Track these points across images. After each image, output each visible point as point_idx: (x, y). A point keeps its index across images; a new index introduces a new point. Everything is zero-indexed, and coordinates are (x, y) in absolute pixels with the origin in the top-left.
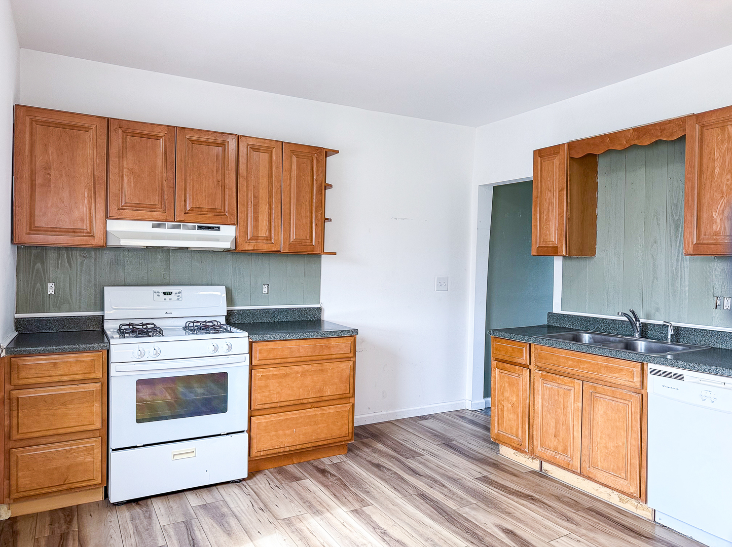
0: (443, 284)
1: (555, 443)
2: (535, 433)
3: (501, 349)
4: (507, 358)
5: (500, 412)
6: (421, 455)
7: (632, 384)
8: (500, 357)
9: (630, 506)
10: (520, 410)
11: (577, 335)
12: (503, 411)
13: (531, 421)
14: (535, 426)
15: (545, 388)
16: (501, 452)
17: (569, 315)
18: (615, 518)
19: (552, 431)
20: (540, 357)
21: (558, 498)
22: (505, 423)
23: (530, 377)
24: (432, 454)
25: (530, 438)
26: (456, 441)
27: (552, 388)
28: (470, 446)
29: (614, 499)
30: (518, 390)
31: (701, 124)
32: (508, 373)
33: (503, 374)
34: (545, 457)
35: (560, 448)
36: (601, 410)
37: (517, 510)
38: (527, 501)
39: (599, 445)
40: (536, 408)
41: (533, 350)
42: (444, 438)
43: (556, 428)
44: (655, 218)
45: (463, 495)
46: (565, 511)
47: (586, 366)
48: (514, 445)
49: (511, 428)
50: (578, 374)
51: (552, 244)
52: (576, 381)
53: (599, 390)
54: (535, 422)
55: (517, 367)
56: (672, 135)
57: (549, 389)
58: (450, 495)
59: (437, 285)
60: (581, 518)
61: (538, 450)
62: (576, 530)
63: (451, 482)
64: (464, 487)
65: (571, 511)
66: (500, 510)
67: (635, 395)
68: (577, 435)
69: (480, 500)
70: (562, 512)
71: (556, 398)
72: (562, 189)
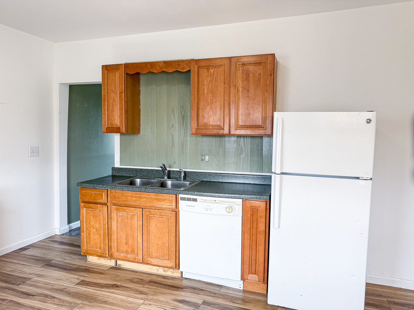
0: (35, 152)
1: (126, 248)
2: (113, 244)
3: (87, 195)
4: (92, 201)
5: (87, 235)
6: (30, 279)
7: (171, 207)
8: (86, 200)
9: (169, 273)
10: (102, 232)
11: (133, 181)
12: (90, 234)
13: (109, 237)
14: (112, 240)
15: (118, 216)
16: (88, 260)
17: (125, 168)
18: (164, 283)
19: (124, 241)
20: (115, 197)
21: (131, 281)
22: (91, 242)
23: (108, 210)
24: (39, 276)
25: (110, 248)
26: (55, 260)
27: (123, 215)
28: (66, 261)
29: (161, 271)
30: (100, 220)
31: (198, 65)
32: (92, 209)
33: (89, 211)
34: (120, 257)
35: (130, 250)
36: (153, 224)
37: (110, 297)
38: (114, 289)
39: (153, 244)
40: (113, 229)
41: (109, 193)
42: (45, 260)
43: (126, 239)
44: (173, 113)
45: (71, 300)
46: (137, 288)
47: (144, 199)
48: (99, 254)
49: (96, 244)
50: (139, 205)
51: (116, 126)
52: (138, 209)
53: (152, 213)
54: (112, 238)
55: (99, 205)
56: (184, 68)
57: (121, 216)
58: (61, 303)
59: (30, 153)
60: (147, 289)
61: (116, 254)
62: (147, 298)
63: (59, 292)
64: (69, 294)
65: (141, 287)
66: (99, 302)
67: (172, 212)
68: (140, 240)
69: (84, 299)
70: (136, 289)
71: (126, 221)
72: (122, 92)
